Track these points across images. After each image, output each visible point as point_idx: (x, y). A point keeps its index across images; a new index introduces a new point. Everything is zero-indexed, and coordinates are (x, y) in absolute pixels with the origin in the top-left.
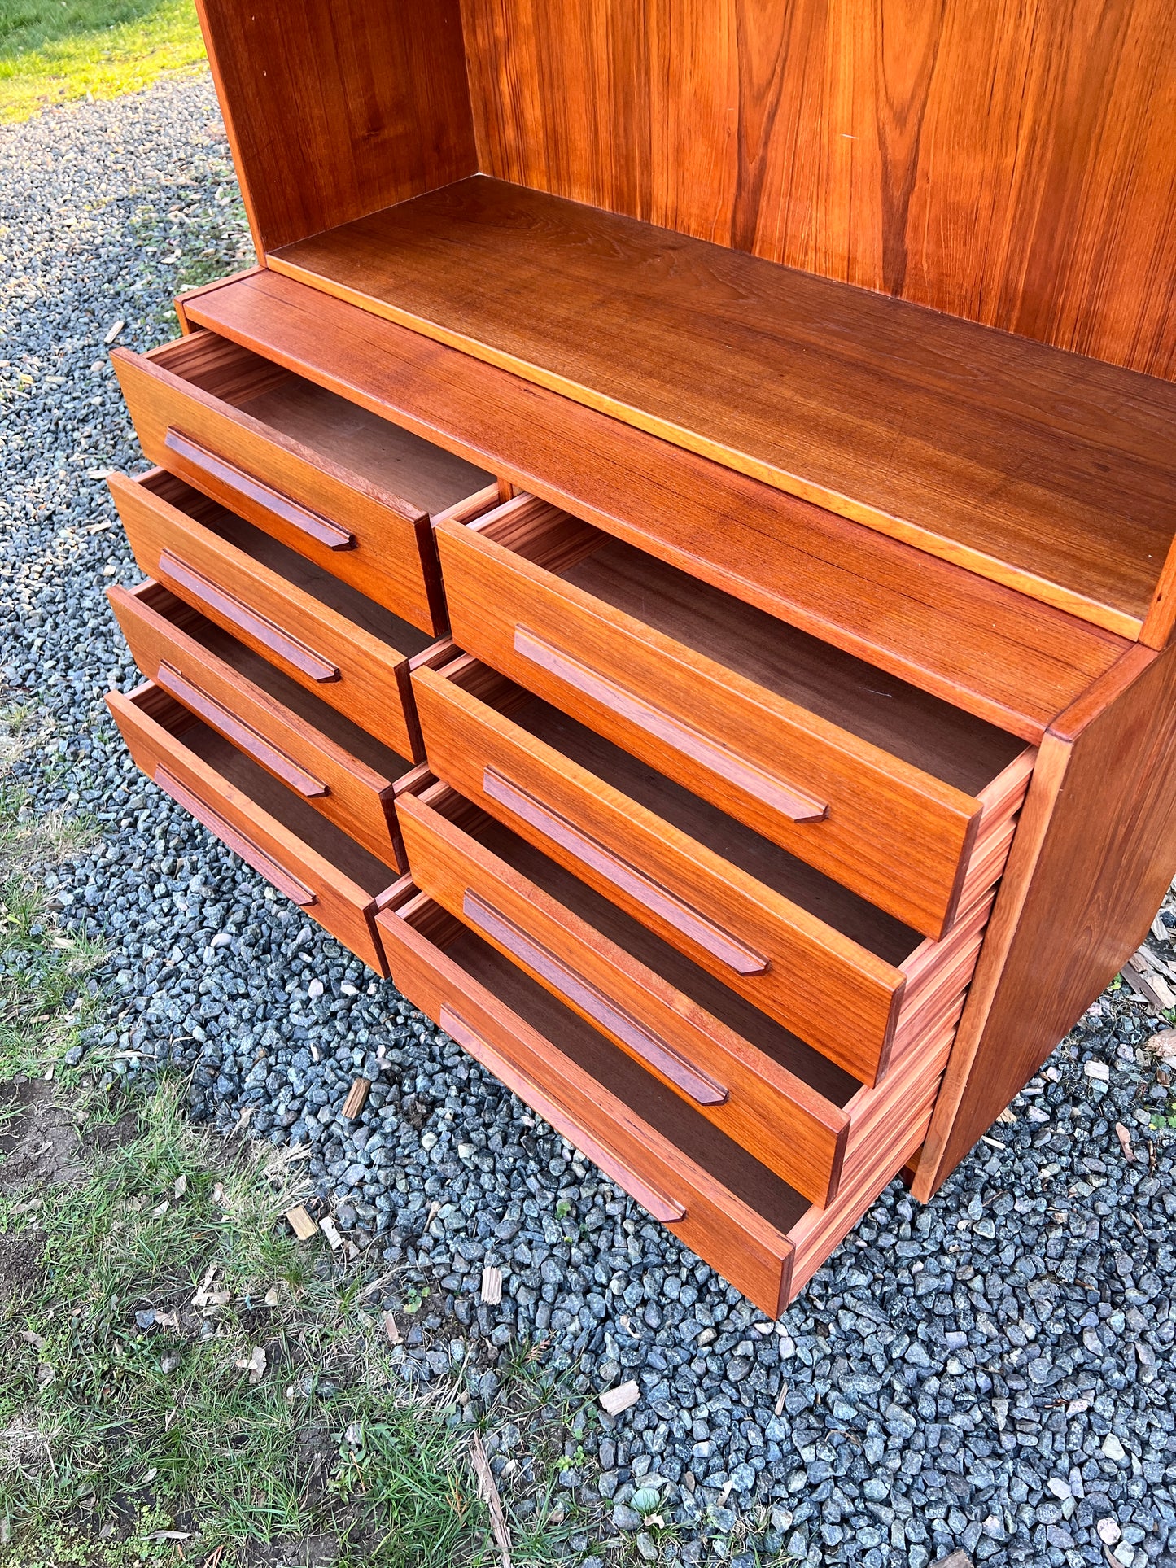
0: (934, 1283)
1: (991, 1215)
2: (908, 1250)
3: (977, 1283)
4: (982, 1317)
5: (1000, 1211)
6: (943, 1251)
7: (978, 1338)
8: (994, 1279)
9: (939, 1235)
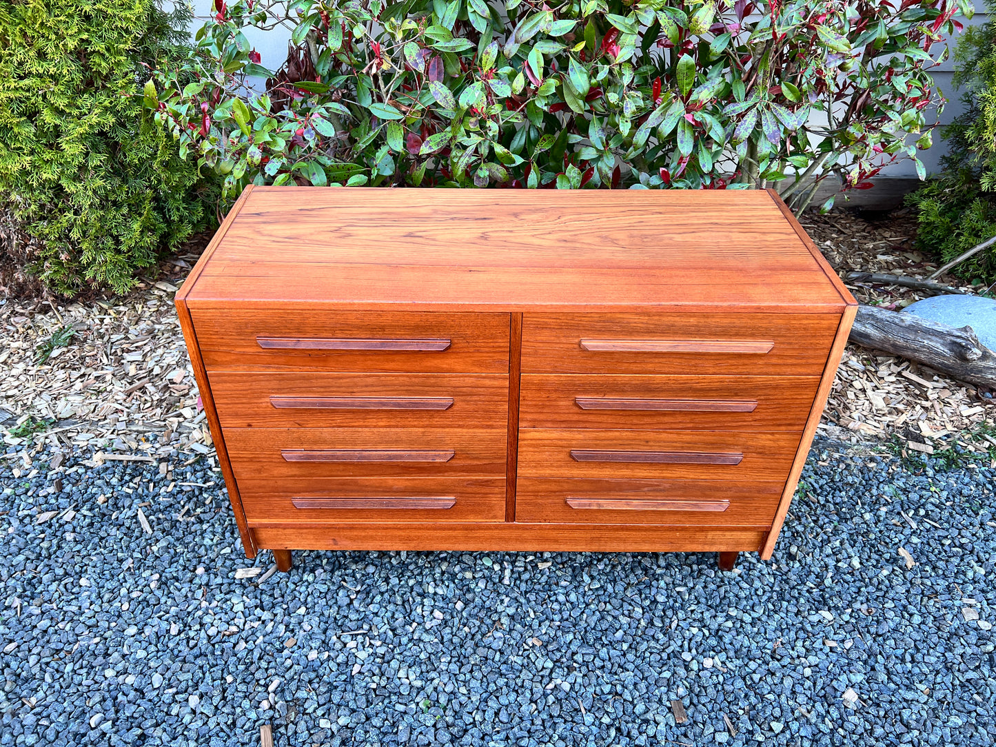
0: (595, 618)
1: (592, 578)
2: (576, 613)
3: (609, 607)
4: (621, 618)
5: (595, 574)
6: (587, 605)
7: (626, 627)
8: (613, 601)
9: (582, 600)
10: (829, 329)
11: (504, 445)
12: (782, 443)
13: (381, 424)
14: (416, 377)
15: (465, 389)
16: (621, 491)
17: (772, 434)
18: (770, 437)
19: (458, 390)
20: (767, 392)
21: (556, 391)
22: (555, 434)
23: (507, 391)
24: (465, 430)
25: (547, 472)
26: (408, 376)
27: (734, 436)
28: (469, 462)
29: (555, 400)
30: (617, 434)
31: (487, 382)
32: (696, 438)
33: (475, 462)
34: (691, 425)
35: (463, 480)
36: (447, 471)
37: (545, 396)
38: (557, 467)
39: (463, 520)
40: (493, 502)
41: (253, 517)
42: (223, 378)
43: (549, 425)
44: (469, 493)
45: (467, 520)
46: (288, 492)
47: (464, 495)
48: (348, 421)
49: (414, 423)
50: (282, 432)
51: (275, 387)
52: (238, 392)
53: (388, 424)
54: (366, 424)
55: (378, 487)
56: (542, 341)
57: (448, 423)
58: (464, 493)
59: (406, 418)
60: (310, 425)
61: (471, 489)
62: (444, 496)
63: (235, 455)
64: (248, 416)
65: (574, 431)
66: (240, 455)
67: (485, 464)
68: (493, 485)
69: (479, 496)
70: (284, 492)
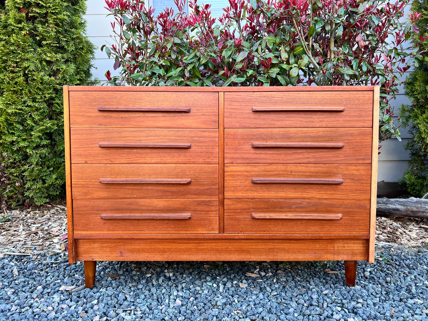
10: (369, 100)
11: (216, 176)
12: (362, 172)
13: (153, 161)
14: (172, 131)
15: (196, 138)
16: (281, 208)
17: (356, 166)
18: (355, 168)
19: (193, 138)
20: (346, 138)
21: (242, 139)
22: (243, 168)
23: (217, 139)
24: (197, 165)
25: (240, 194)
26: (169, 131)
27: (336, 167)
28: (199, 187)
29: (242, 145)
30: (275, 167)
31: (207, 134)
32: (317, 169)
33: (202, 188)
34: (312, 160)
35: (195, 201)
36: (187, 194)
37: (237, 142)
38: (245, 191)
39: (195, 232)
40: (212, 218)
41: (78, 230)
42: (78, 132)
43: (240, 161)
44: (198, 211)
45: (197, 232)
46: (99, 210)
47: (195, 212)
48: (137, 159)
49: (170, 161)
50: (102, 167)
51: (102, 137)
52: (84, 140)
53: (157, 161)
54: (146, 161)
55: (149, 206)
56: (233, 109)
57: (188, 160)
58: (195, 211)
59: (166, 157)
60: (117, 162)
61: (199, 208)
62: (185, 213)
63: (76, 183)
64: (86, 156)
65: (252, 166)
66: (78, 183)
67: (207, 189)
68: (211, 204)
69: (203, 213)
70: (97, 210)
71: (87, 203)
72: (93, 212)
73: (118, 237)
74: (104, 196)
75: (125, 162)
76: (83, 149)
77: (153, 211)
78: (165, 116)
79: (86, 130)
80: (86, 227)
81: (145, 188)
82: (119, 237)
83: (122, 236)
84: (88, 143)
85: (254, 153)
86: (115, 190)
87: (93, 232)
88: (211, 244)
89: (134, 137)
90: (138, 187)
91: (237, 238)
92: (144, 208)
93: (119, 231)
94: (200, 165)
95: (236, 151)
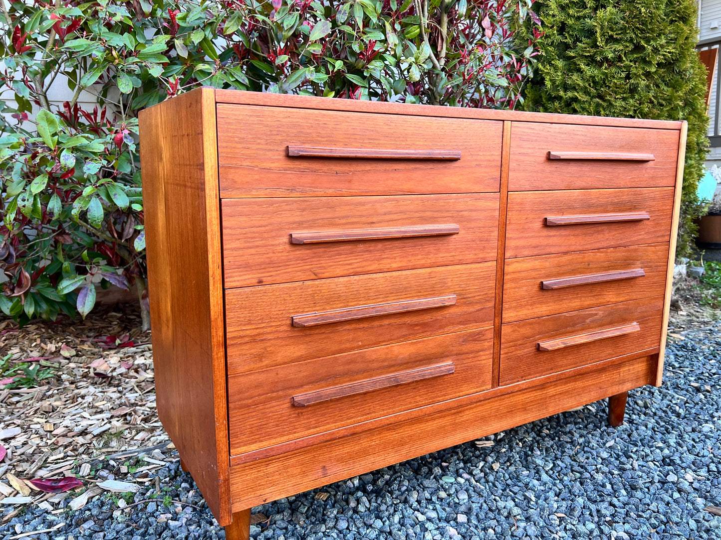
10: (675, 143)
11: (492, 283)
12: (660, 256)
13: (395, 265)
15: (465, 213)
16: (573, 326)
18: (654, 249)
19: (461, 214)
22: (530, 265)
23: (497, 213)
24: (464, 266)
25: (525, 313)
26: (421, 199)
27: (636, 251)
28: (465, 309)
29: (531, 222)
31: (482, 204)
33: (472, 309)
35: (459, 336)
36: (447, 325)
37: (524, 217)
38: (531, 305)
39: (458, 394)
40: (483, 362)
41: (240, 444)
42: (240, 208)
43: (526, 253)
44: (464, 354)
45: (461, 394)
46: (289, 388)
47: (459, 357)
48: (364, 264)
49: (423, 262)
50: (295, 288)
51: (297, 219)
52: (254, 229)
53: (400, 265)
54: (381, 267)
55: (383, 361)
56: (523, 154)
57: (451, 258)
58: (460, 354)
59: (417, 255)
60: (327, 275)
61: (466, 348)
62: (442, 362)
63: (235, 334)
64: (262, 266)
65: (543, 258)
66: (242, 333)
67: (478, 310)
68: (484, 338)
69: (471, 356)
70: (284, 389)
71: (262, 377)
72: (274, 394)
73: (325, 439)
74: (299, 354)
75: (341, 274)
76: (253, 251)
77: (393, 369)
78: (416, 168)
79: (259, 204)
80: (259, 433)
81: (376, 323)
82: (329, 438)
83: (333, 433)
84: (266, 235)
85: (546, 236)
86: (323, 336)
87: (274, 441)
88: (475, 410)
89: (361, 216)
90: (365, 325)
91: (517, 389)
92: (375, 365)
93: (328, 423)
94: (469, 266)
95: (522, 235)
